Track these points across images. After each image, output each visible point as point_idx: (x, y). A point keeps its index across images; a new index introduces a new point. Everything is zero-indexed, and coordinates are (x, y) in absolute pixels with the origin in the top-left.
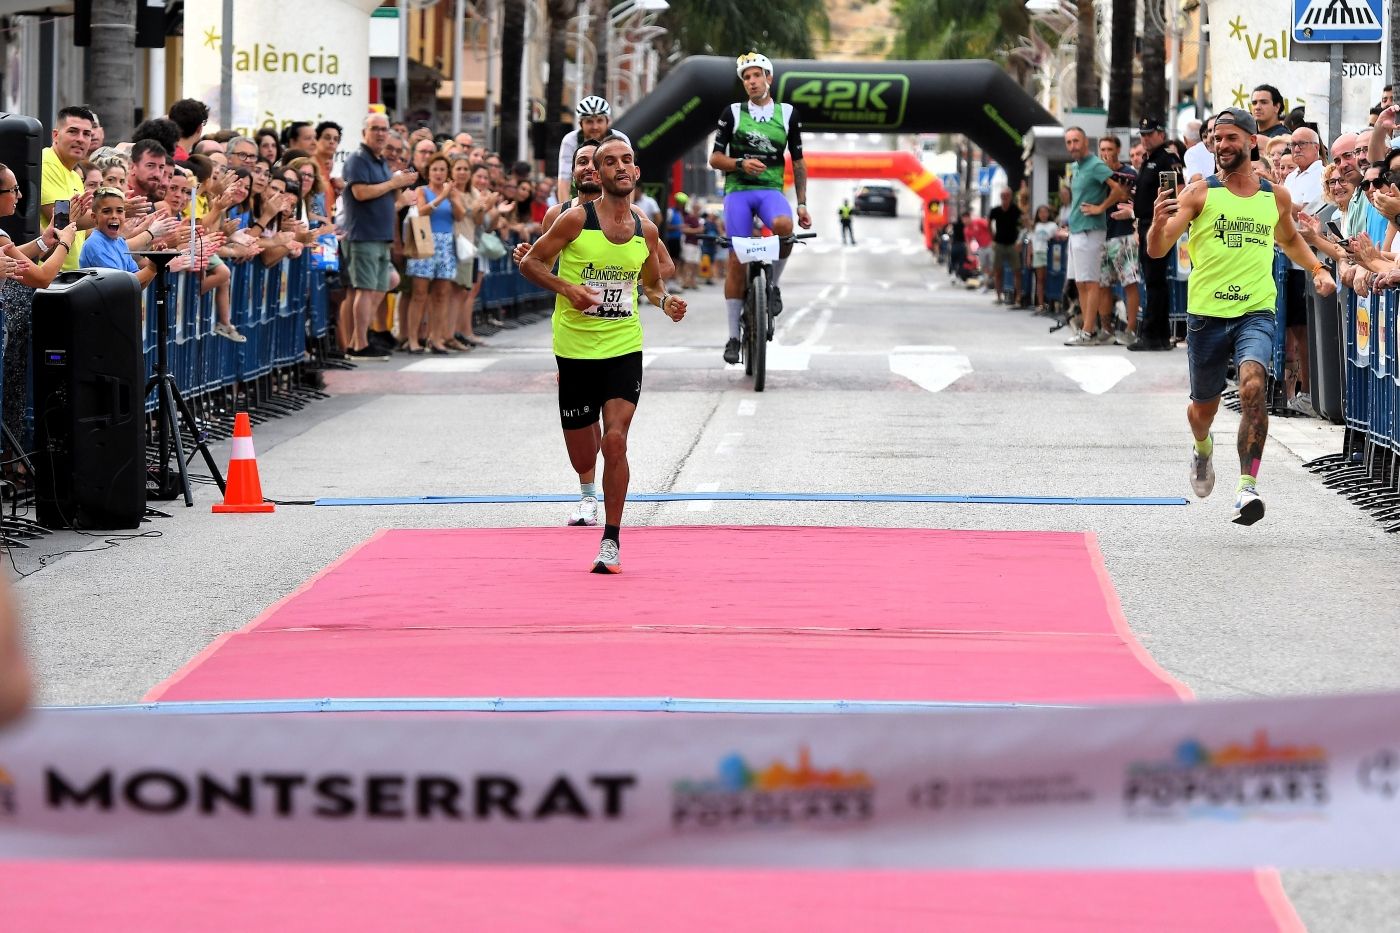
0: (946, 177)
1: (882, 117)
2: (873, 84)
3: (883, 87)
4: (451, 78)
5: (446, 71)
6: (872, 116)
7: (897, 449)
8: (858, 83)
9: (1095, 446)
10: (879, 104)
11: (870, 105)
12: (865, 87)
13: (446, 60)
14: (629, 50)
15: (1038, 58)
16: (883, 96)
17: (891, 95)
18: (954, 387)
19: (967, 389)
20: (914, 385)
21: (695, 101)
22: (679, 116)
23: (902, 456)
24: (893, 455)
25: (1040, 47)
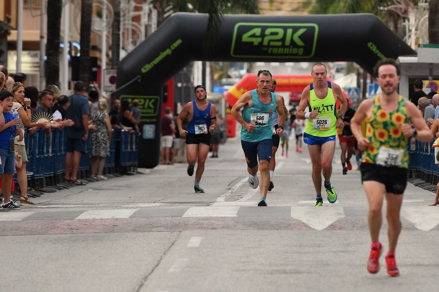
0: (349, 90)
1: (301, 51)
2: (295, 29)
3: (302, 31)
4: (16, 29)
5: (13, 24)
6: (295, 51)
7: (288, 268)
8: (285, 29)
9: (419, 265)
10: (299, 42)
11: (293, 42)
12: (290, 31)
13: (13, 16)
14: (137, 9)
15: (406, 12)
16: (301, 37)
17: (307, 37)
18: (332, 227)
19: (341, 228)
20: (306, 226)
21: (179, 42)
22: (168, 52)
23: (291, 273)
24: (285, 272)
25: (407, 5)
